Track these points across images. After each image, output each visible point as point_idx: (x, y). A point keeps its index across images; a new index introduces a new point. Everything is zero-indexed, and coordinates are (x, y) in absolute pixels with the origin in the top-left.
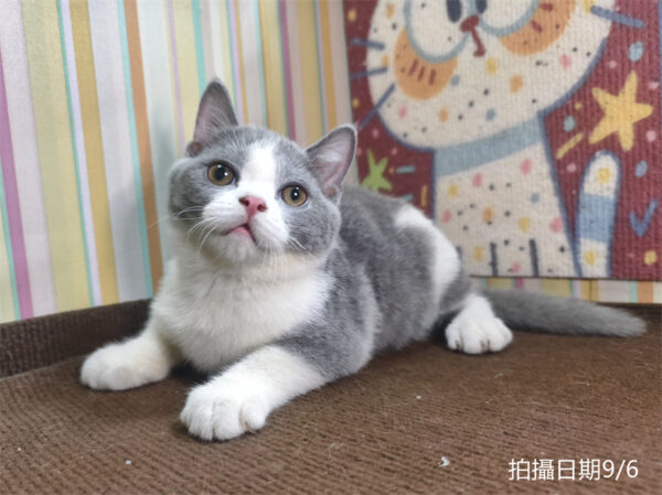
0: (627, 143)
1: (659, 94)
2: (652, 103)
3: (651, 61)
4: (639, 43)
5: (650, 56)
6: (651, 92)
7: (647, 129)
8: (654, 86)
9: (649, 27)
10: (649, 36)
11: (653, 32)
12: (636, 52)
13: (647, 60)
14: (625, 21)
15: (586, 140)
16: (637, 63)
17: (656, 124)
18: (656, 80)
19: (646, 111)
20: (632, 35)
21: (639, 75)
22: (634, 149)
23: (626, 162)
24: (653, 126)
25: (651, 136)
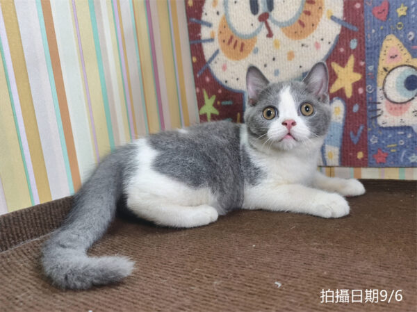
0: (349, 94)
1: (364, 68)
2: (361, 73)
3: (361, 50)
4: (355, 40)
5: (360, 47)
6: (361, 67)
7: (359, 87)
8: (362, 63)
9: (360, 31)
10: (360, 36)
11: (362, 34)
12: (354, 44)
13: (359, 49)
14: (348, 26)
16: (354, 50)
17: (363, 84)
18: (363, 61)
19: (358, 77)
20: (351, 34)
21: (355, 57)
22: (352, 97)
23: (349, 104)
24: (361, 85)
25: (361, 91)
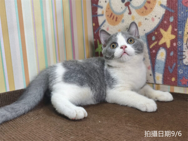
0: (168, 46)
1: (177, 32)
2: (175, 35)
4: (172, 17)
5: (175, 21)
6: (175, 32)
7: (174, 42)
8: (176, 30)
9: (175, 12)
10: (175, 15)
11: (176, 14)
12: (172, 19)
13: (174, 23)
14: (169, 10)
15: (158, 43)
16: (172, 22)
17: (176, 41)
18: (177, 28)
19: (173, 37)
20: (170, 14)
21: (172, 26)
22: (170, 47)
23: (168, 51)
24: (175, 41)
25: (175, 44)
